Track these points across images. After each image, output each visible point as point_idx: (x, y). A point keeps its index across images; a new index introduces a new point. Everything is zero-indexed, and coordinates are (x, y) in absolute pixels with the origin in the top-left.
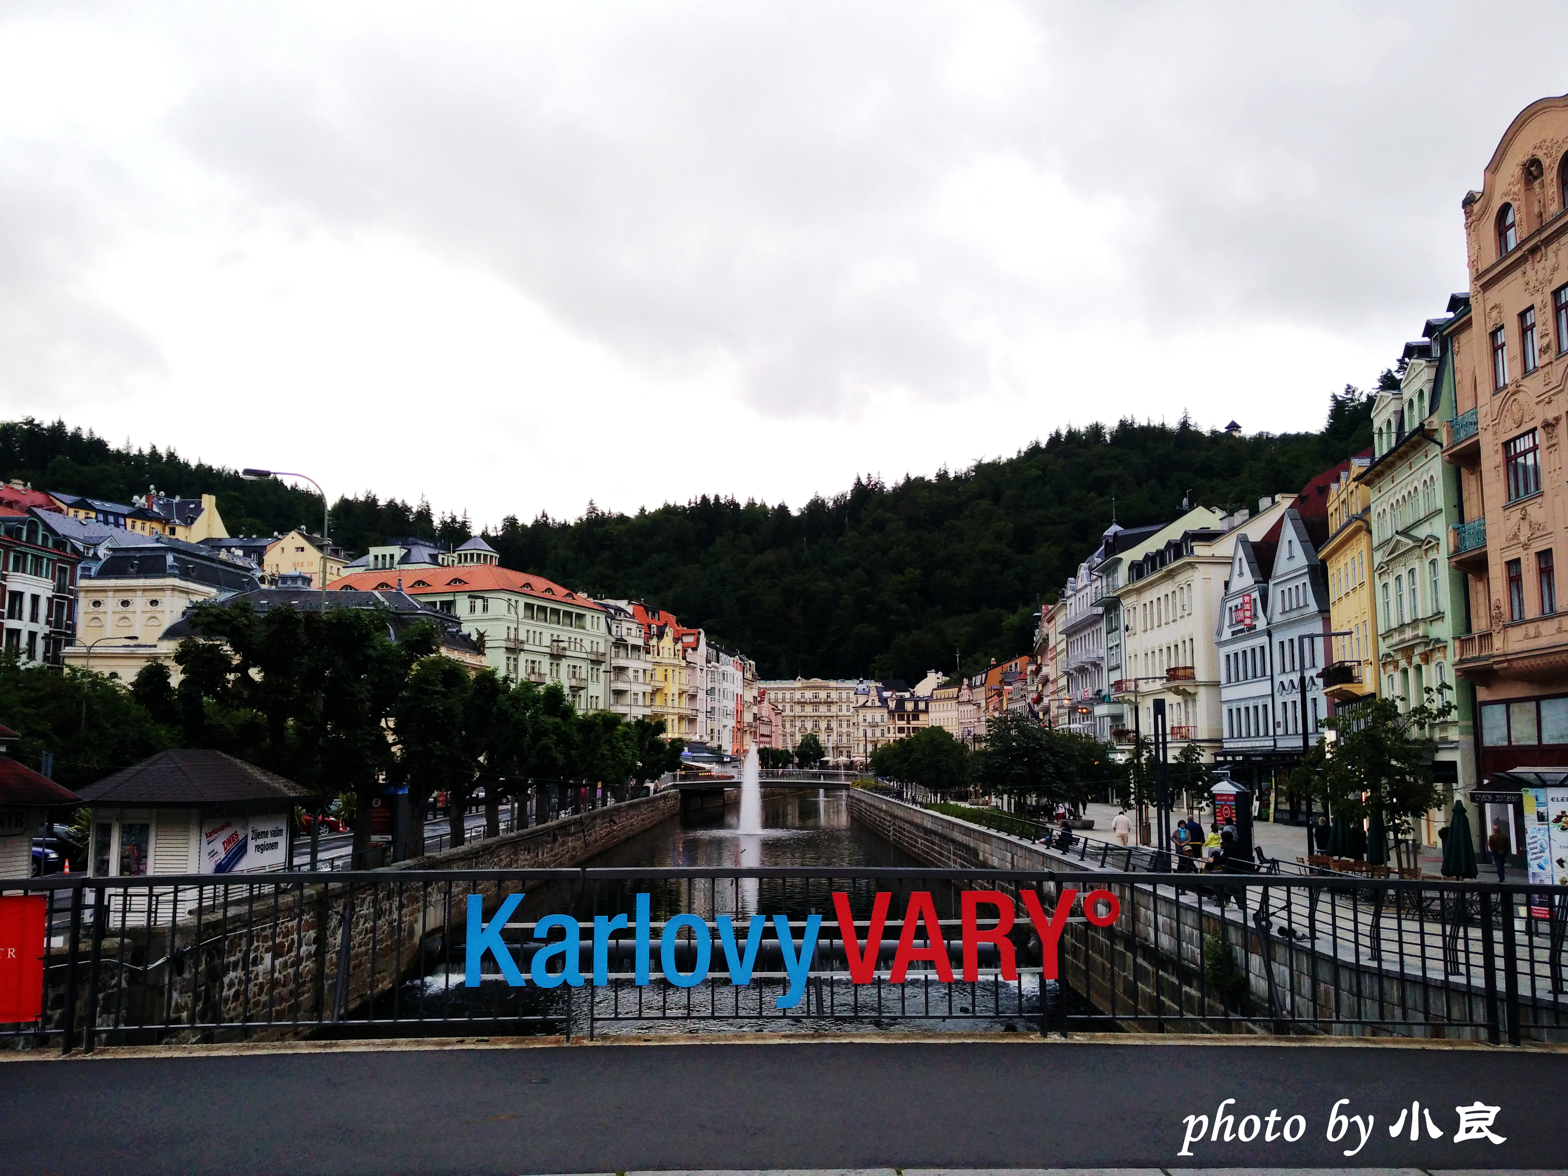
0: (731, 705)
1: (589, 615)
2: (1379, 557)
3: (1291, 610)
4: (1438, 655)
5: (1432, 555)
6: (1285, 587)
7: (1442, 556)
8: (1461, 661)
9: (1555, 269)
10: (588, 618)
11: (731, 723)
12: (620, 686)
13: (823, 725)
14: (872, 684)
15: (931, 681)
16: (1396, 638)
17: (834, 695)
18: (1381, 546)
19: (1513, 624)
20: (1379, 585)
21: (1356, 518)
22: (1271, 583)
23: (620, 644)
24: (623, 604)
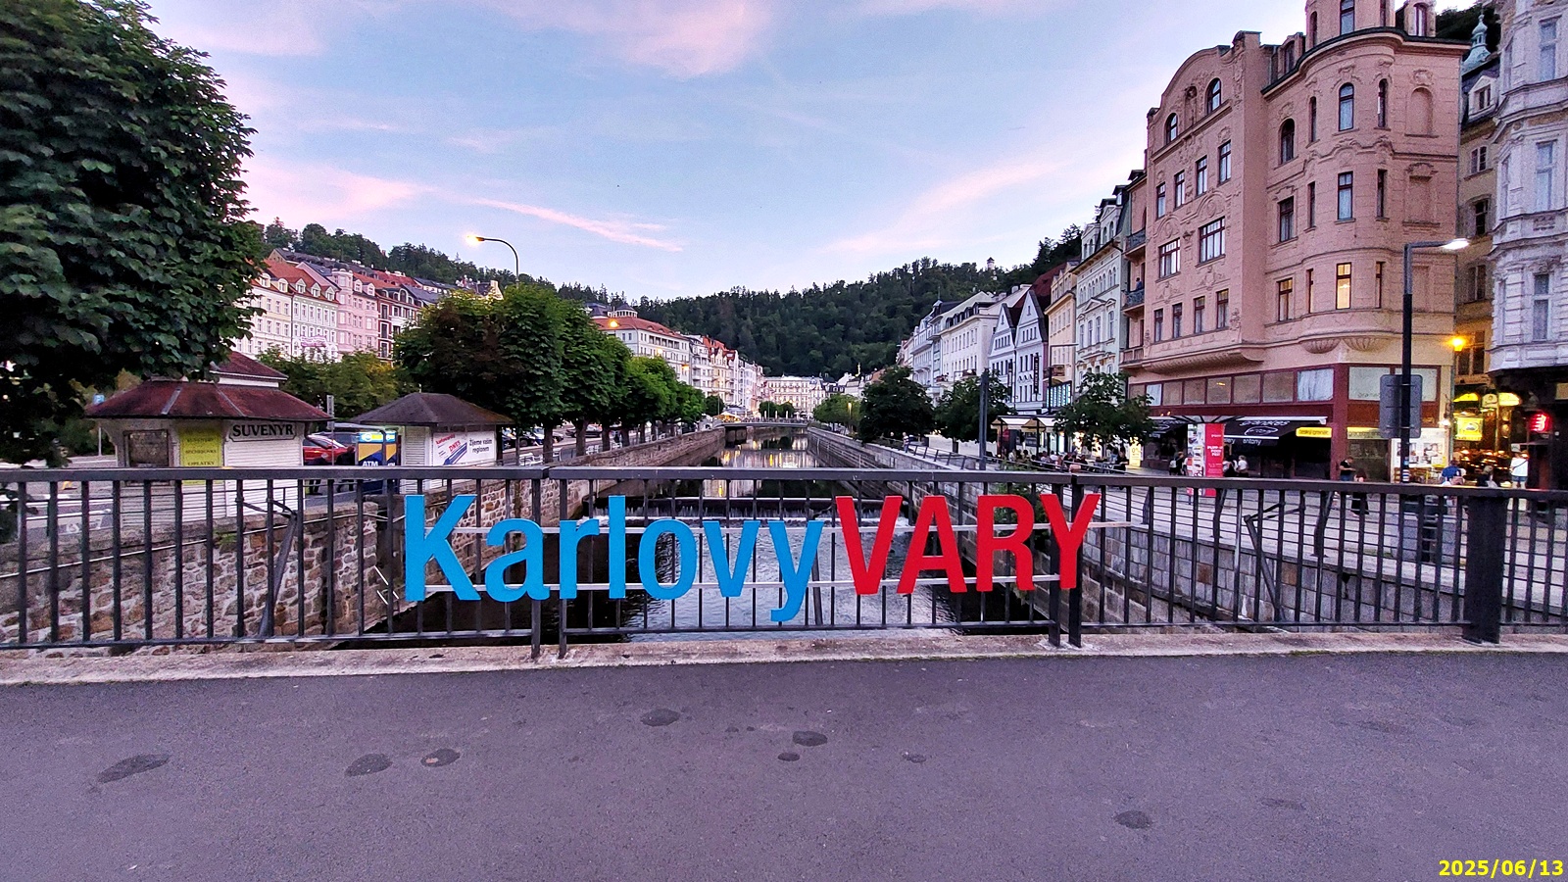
0: (751, 388)
1: (681, 342)
2: (1079, 312)
3: (1028, 340)
4: (1109, 361)
5: (1111, 309)
6: (1025, 329)
7: (1117, 310)
8: (1123, 363)
9: (1199, 148)
10: (681, 345)
11: (751, 396)
12: (697, 377)
13: (794, 399)
14: (818, 379)
15: (847, 377)
16: (1087, 352)
17: (800, 384)
18: (1081, 306)
19: (1155, 343)
20: (1078, 326)
21: (1068, 292)
22: (1018, 327)
23: (696, 356)
24: (697, 337)
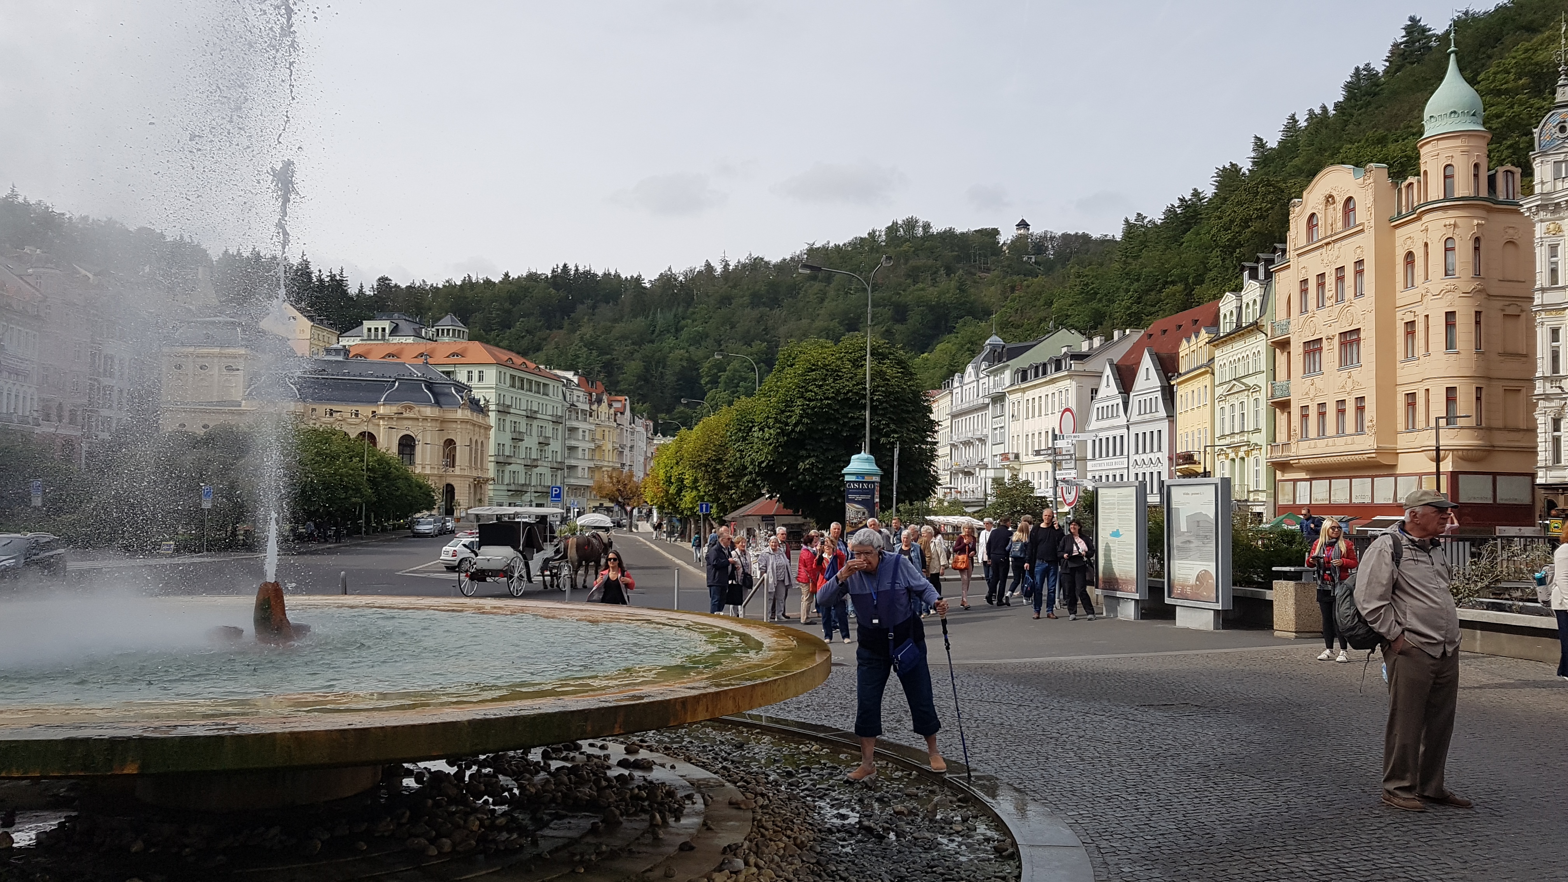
1: (550, 384)
2: (1218, 391)
3: (1146, 413)
5: (1256, 396)
6: (1142, 398)
7: (1262, 398)
10: (549, 388)
12: (573, 443)
18: (1221, 385)
20: (1216, 408)
21: (1205, 365)
22: (1132, 394)
23: (572, 408)
24: (571, 375)
